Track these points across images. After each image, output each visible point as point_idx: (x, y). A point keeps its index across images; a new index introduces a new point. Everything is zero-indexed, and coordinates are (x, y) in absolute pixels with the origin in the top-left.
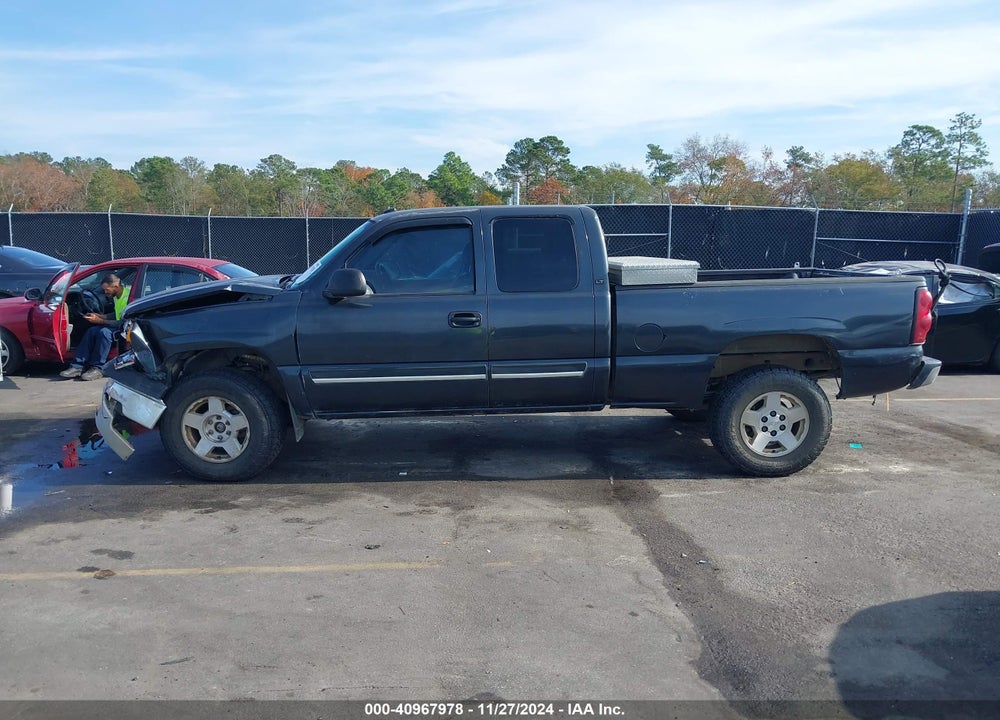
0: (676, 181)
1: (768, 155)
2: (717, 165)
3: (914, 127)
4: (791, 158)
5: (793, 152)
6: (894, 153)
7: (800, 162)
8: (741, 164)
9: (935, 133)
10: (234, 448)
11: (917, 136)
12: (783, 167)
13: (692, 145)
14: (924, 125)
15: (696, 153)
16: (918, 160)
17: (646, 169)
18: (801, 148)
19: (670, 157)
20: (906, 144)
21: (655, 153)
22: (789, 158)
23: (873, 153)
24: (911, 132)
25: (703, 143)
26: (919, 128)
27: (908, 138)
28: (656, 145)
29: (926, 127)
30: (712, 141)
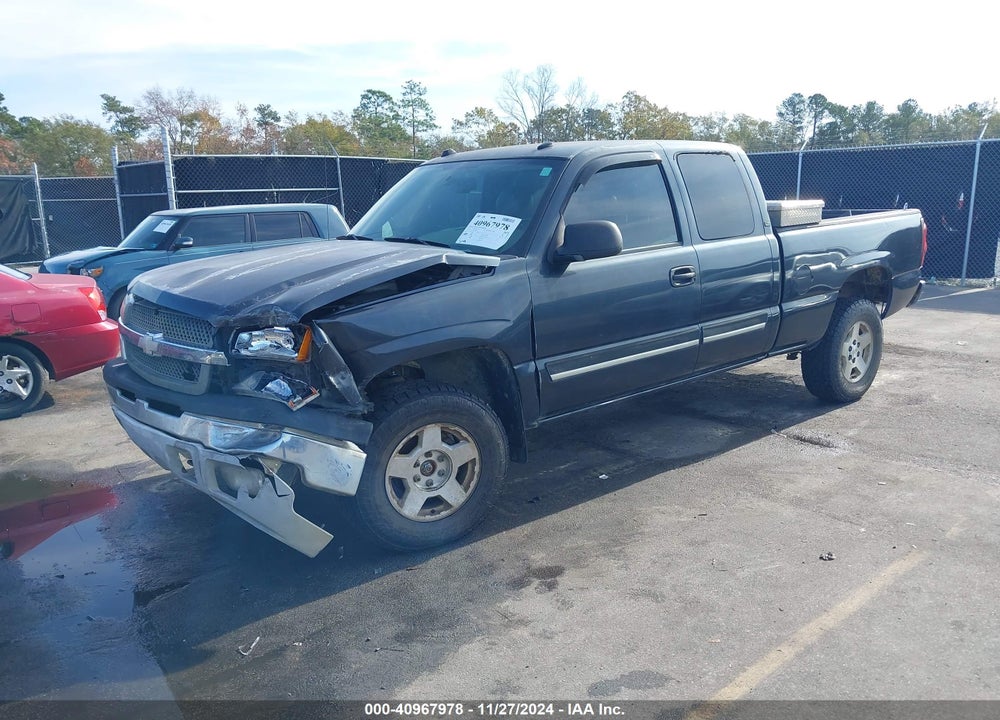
0: (143, 138)
1: (243, 112)
2: (189, 120)
3: (369, 91)
4: (260, 116)
5: (261, 110)
6: (357, 115)
7: (270, 120)
8: (214, 121)
9: (387, 98)
10: (454, 494)
11: (373, 100)
12: (254, 126)
13: (154, 97)
14: (377, 90)
15: (162, 108)
16: (377, 121)
17: (107, 123)
18: (269, 106)
19: (132, 111)
20: (364, 106)
21: (111, 105)
22: (258, 116)
23: (342, 114)
24: (367, 96)
25: (166, 97)
26: (374, 93)
27: (365, 101)
28: (112, 96)
29: (379, 92)
30: (175, 95)
